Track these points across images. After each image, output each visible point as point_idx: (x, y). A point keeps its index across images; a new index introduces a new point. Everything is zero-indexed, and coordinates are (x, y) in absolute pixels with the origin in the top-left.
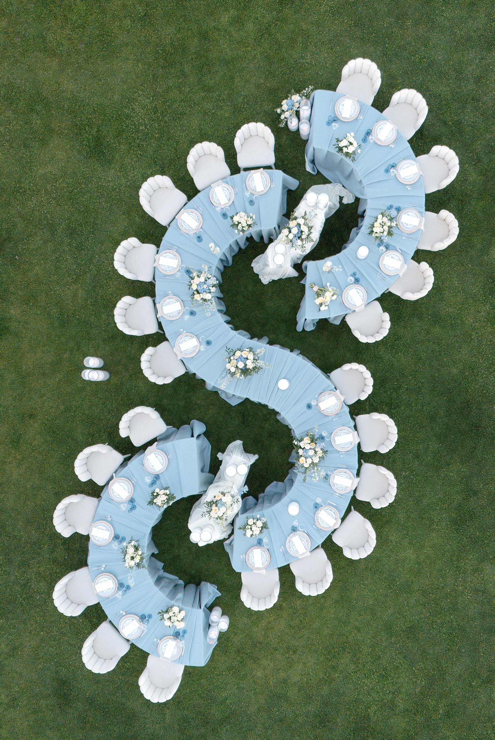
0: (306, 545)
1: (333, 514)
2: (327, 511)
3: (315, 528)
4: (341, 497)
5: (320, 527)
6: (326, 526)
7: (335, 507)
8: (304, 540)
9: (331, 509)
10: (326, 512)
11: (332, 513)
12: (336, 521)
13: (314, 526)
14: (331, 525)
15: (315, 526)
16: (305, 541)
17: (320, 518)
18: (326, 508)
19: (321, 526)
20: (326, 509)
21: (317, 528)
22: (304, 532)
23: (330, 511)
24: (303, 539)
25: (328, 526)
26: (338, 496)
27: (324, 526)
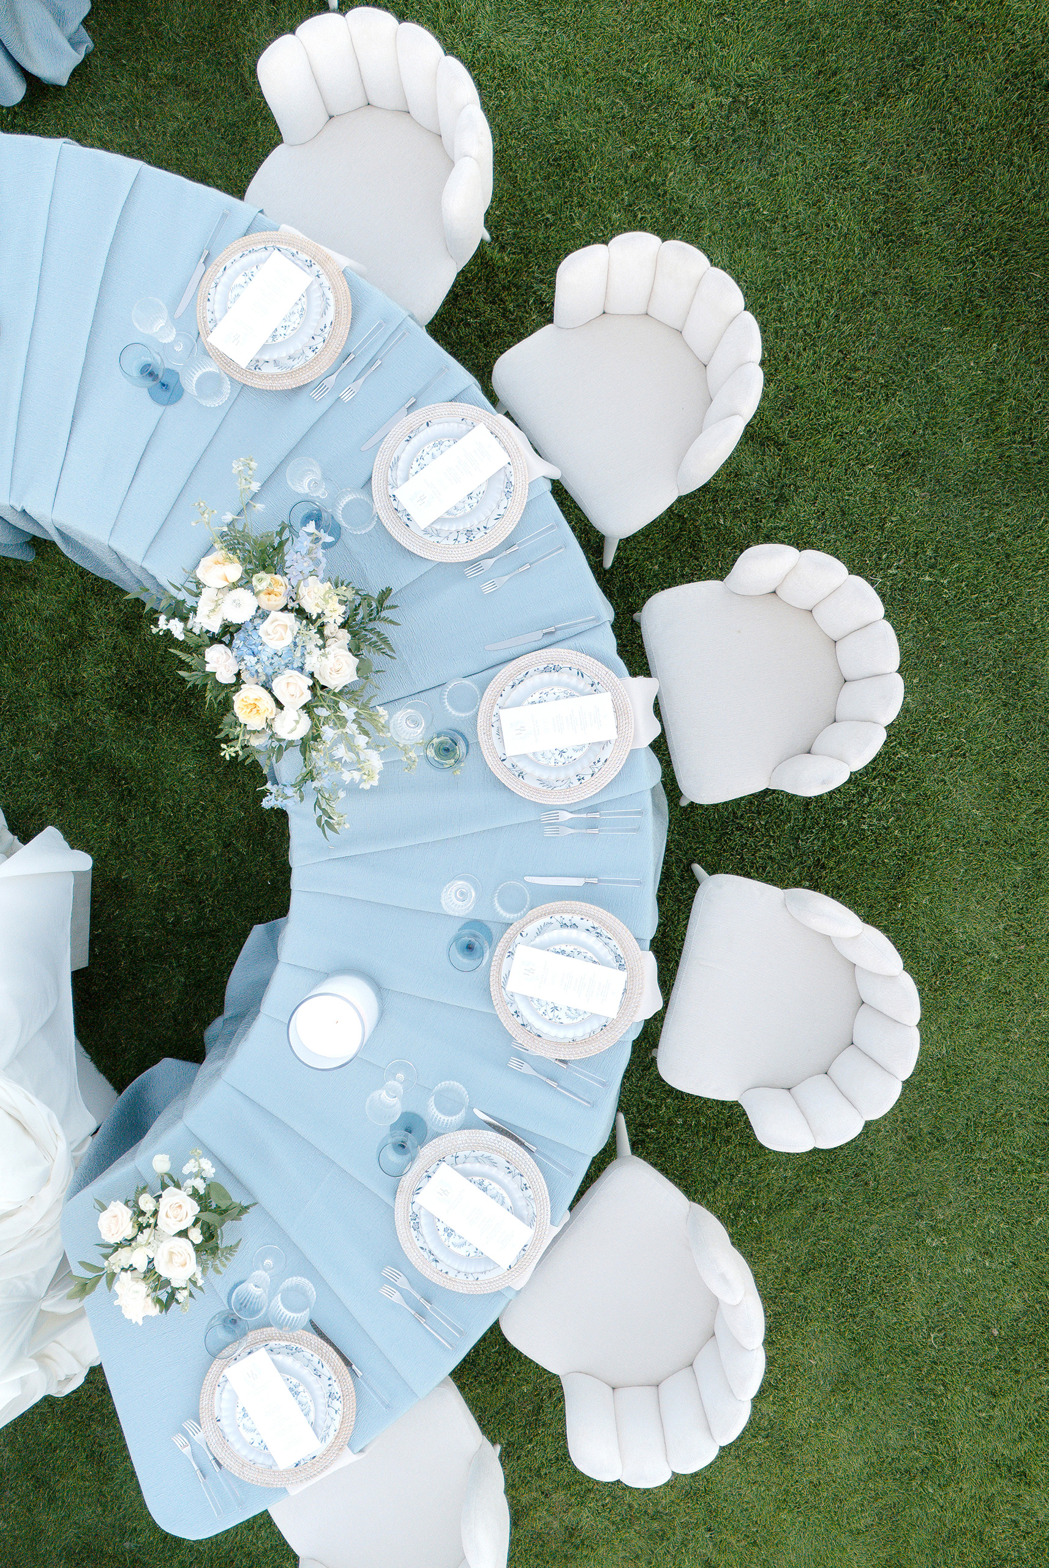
0: (518, 1194)
1: (591, 940)
2: (546, 937)
3: (526, 1069)
4: (592, 825)
5: (552, 1055)
6: (579, 1033)
7: (587, 894)
8: (494, 1171)
9: (567, 917)
10: (545, 947)
11: (584, 936)
12: (623, 976)
13: (514, 1063)
14: (610, 1009)
15: (519, 1056)
16: (501, 1175)
17: (529, 1000)
18: (531, 929)
19: (557, 1044)
20: (539, 932)
21: (538, 1063)
22: (470, 1124)
23: (565, 932)
24: (486, 1168)
25: (596, 1025)
26: (570, 824)
27: (570, 1034)
